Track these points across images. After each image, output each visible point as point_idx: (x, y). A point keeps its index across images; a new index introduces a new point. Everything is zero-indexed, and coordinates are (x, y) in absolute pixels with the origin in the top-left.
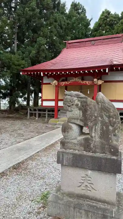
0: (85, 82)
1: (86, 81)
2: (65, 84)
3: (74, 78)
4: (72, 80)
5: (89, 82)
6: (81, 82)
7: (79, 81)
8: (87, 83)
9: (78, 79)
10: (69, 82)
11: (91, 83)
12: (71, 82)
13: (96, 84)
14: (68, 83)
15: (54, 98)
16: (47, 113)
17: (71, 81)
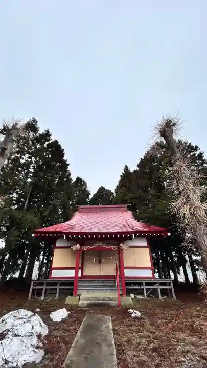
0: (110, 247)
2: (88, 249)
3: (98, 242)
6: (106, 247)
7: (103, 246)
9: (102, 243)
11: (116, 248)
12: (95, 246)
14: (92, 247)
15: (74, 266)
16: (58, 287)
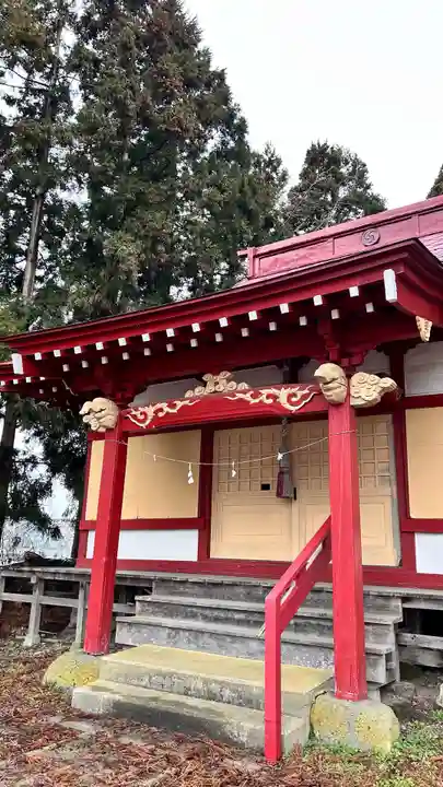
0: (268, 397)
1: (273, 391)
2: (156, 418)
3: (209, 376)
4: (199, 391)
5: (295, 395)
6: (247, 397)
8: (283, 400)
9: (229, 380)
10: (179, 404)
11: (304, 397)
12: (191, 400)
13: (338, 405)
14: (174, 406)
17: (189, 394)
